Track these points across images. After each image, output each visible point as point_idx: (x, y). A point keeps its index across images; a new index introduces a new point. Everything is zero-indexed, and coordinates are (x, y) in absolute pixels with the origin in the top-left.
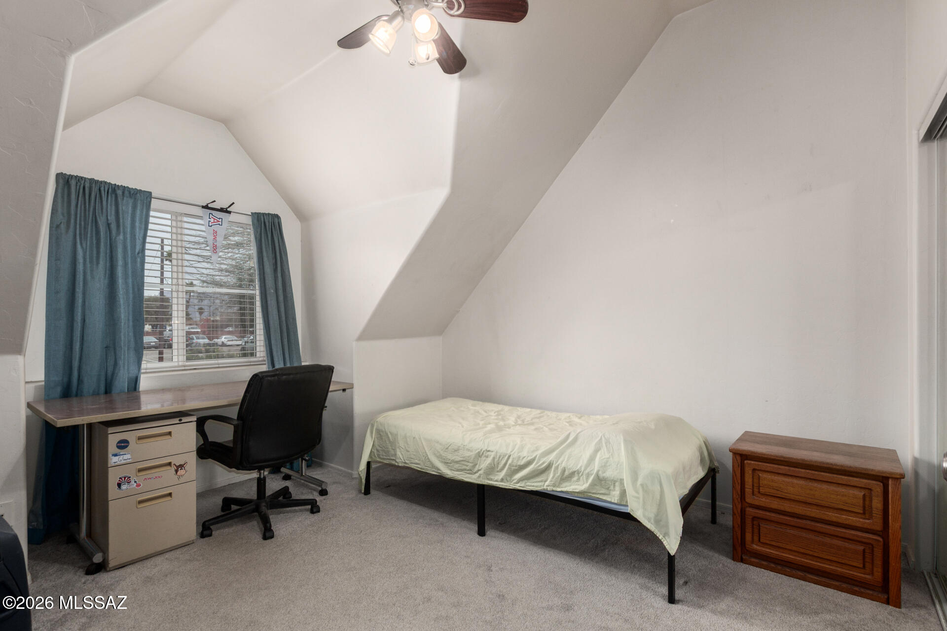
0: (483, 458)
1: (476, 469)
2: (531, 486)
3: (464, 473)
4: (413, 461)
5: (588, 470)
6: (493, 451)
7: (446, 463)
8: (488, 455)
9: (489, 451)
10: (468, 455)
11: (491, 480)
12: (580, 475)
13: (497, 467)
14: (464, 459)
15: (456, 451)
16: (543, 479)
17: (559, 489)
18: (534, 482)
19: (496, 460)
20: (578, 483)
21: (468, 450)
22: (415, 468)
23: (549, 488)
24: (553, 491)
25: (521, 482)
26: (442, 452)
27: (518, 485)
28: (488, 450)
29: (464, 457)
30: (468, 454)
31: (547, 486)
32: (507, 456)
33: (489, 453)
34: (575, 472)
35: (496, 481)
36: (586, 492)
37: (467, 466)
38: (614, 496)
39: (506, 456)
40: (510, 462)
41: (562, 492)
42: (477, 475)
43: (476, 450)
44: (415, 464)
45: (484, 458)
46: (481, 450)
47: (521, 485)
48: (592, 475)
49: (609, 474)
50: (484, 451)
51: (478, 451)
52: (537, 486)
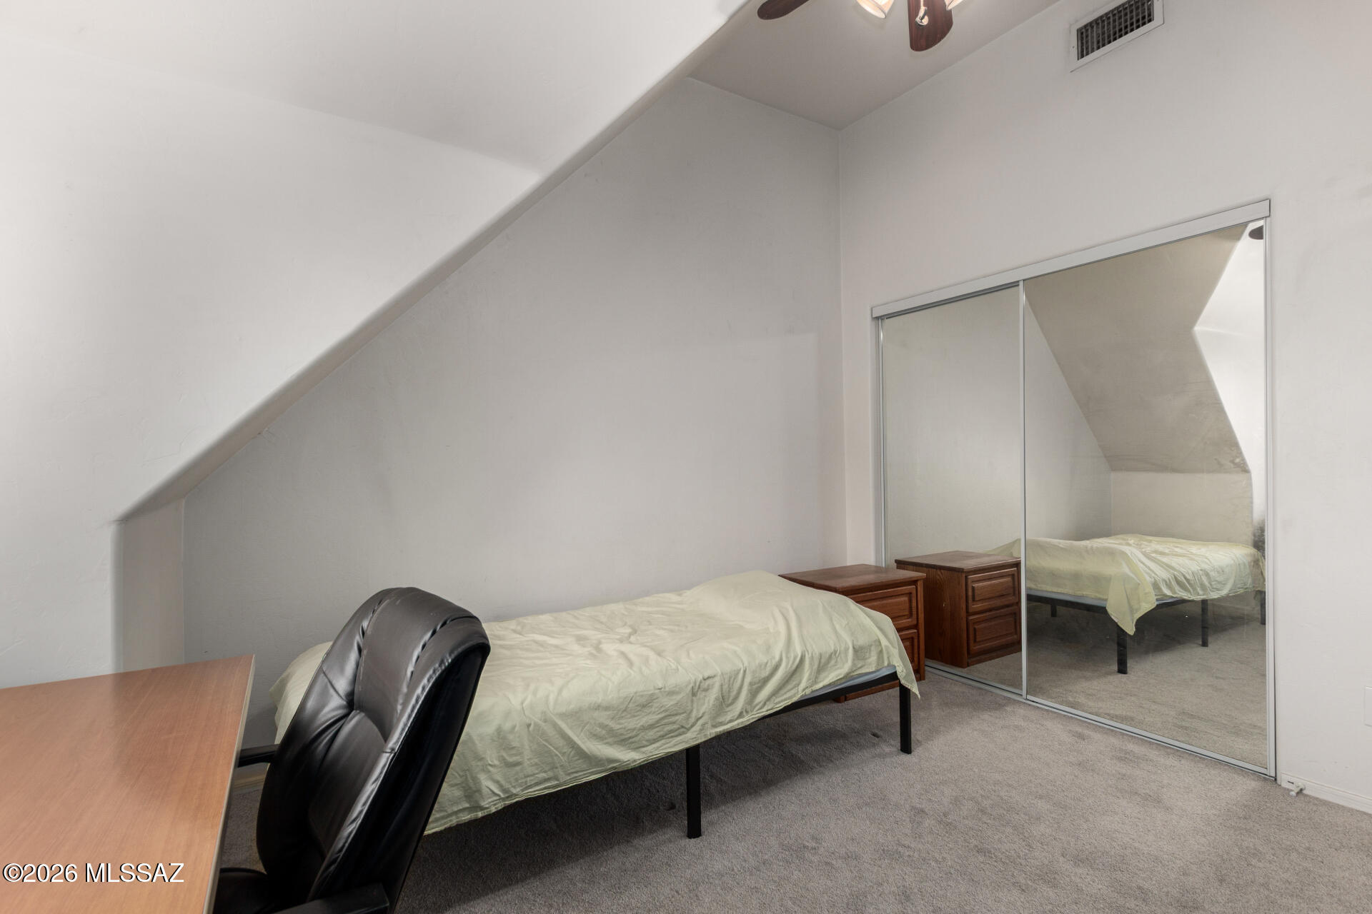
0: (701, 695)
1: (692, 720)
2: (782, 701)
3: (668, 741)
4: (530, 781)
5: (843, 646)
6: (715, 676)
7: (624, 741)
8: (709, 686)
9: (709, 678)
10: (672, 703)
11: (722, 724)
12: (837, 655)
13: (728, 699)
14: (667, 713)
15: (644, 706)
16: (794, 683)
17: (821, 685)
18: (786, 693)
19: (725, 687)
20: (837, 667)
21: (671, 693)
22: (537, 794)
23: (808, 691)
24: (813, 692)
25: (768, 703)
26: (612, 724)
27: (764, 709)
28: (706, 677)
29: (666, 711)
30: (669, 702)
31: (804, 690)
32: (742, 672)
33: (708, 682)
34: (832, 654)
35: (731, 721)
36: (850, 673)
37: (674, 723)
38: (870, 664)
39: (738, 674)
40: (747, 680)
41: (824, 687)
42: (697, 728)
43: (687, 686)
44: (537, 784)
45: (704, 693)
46: (695, 683)
47: (769, 708)
48: (848, 649)
49: (862, 640)
50: (701, 682)
51: (691, 686)
52: (790, 698)
